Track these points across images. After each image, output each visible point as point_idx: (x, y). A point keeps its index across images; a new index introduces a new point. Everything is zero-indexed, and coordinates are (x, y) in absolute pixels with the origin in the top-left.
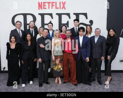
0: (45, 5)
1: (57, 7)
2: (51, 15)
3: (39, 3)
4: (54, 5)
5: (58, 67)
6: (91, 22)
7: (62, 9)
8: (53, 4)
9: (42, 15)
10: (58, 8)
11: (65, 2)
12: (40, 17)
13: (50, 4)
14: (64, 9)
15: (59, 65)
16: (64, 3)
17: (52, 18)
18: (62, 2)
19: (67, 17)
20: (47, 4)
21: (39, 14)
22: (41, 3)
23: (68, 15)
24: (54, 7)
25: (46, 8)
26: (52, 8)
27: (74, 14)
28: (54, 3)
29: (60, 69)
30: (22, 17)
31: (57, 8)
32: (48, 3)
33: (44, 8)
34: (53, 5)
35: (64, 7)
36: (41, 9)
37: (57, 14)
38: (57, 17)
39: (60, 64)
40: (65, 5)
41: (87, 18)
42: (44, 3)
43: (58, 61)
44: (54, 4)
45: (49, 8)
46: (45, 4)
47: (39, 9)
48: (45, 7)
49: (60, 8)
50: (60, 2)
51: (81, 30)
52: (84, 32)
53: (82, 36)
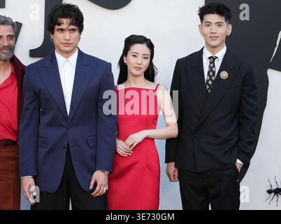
51: (65, 22)
52: (81, 29)
53: (72, 52)
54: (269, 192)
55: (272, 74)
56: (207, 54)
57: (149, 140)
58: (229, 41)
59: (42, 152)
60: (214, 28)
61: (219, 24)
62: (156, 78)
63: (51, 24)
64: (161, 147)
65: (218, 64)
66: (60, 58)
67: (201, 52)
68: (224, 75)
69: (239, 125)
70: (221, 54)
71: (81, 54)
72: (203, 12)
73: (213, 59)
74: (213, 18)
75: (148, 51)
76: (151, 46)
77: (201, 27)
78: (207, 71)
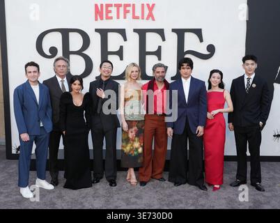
0: (110, 12)
1: (136, 15)
2: (122, 32)
3: (96, 6)
4: (128, 11)
5: (132, 146)
6: (211, 48)
7: (147, 19)
8: (128, 8)
9: (104, 33)
10: (138, 18)
11: (153, 5)
13: (122, 9)
14: (151, 18)
15: (134, 141)
16: (151, 5)
17: (125, 40)
18: (148, 5)
19: (157, 37)
20: (114, 9)
21: (97, 30)
22: (102, 5)
23: (161, 32)
24: (130, 15)
25: (111, 18)
26: (125, 17)
27: (174, 30)
28: (129, 5)
29: (137, 149)
30: (59, 36)
31: (135, 17)
32: (116, 5)
33: (108, 18)
34: (126, 12)
35: (151, 16)
36: (102, 19)
37: (135, 30)
38: (137, 36)
39: (137, 139)
40: (154, 13)
41: (201, 41)
42: (108, 6)
43: (134, 133)
44: (130, 9)
45: (118, 17)
46: (110, 9)
47: (96, 19)
48: (110, 15)
49: (143, 18)
50: (143, 5)
51: (185, 65)
52: (192, 68)
53: (188, 77)
54: (274, 136)
56: (246, 77)
57: (221, 113)
58: (256, 71)
60: (250, 66)
61: (252, 64)
62: (225, 87)
63: (180, 66)
64: (226, 116)
65: (251, 81)
66: (183, 80)
67: (243, 76)
68: (254, 85)
69: (261, 107)
70: (252, 77)
71: (192, 78)
73: (249, 79)
74: (250, 62)
76: (221, 74)
77: (243, 66)
78: (246, 83)
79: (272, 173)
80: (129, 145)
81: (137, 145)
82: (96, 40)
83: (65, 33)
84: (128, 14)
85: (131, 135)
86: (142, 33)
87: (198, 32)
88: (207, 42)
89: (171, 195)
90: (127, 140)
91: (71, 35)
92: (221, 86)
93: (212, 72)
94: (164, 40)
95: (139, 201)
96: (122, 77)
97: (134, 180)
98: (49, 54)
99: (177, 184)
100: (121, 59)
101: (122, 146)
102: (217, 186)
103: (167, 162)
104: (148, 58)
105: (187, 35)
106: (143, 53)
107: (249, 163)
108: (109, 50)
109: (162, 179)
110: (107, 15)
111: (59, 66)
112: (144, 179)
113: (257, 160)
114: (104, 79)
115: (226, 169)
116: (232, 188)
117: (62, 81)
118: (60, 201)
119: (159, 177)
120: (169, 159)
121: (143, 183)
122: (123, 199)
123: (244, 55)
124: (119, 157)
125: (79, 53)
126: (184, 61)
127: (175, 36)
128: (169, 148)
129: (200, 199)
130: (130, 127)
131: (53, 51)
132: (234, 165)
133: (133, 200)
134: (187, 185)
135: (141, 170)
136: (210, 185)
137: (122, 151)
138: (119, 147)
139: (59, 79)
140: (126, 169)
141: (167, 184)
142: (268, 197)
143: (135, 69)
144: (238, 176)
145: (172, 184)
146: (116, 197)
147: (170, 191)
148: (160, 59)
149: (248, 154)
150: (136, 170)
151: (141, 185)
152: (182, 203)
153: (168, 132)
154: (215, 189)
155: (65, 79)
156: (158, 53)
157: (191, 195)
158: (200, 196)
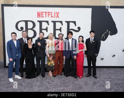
0: (43, 15)
2: (47, 22)
3: (38, 12)
4: (50, 15)
6: (79, 28)
7: (56, 17)
8: (49, 13)
9: (41, 22)
10: (53, 17)
11: (59, 13)
12: (38, 23)
13: (47, 14)
14: (58, 17)
15: (51, 61)
16: (58, 13)
17: (48, 25)
18: (57, 12)
19: (60, 24)
20: (44, 14)
21: (38, 21)
22: (40, 12)
23: (61, 22)
24: (50, 16)
25: (43, 17)
26: (48, 17)
27: (66, 22)
28: (50, 12)
29: (53, 64)
30: (24, 23)
31: (52, 17)
32: (45, 12)
34: (49, 15)
35: (58, 16)
36: (40, 17)
37: (52, 21)
38: (52, 23)
39: (52, 60)
40: (59, 15)
41: (76, 25)
44: (50, 14)
45: (46, 17)
46: (43, 13)
47: (38, 17)
48: (43, 16)
50: (55, 13)
51: (70, 34)
52: (72, 35)
53: (71, 38)
54: (101, 59)
55: (101, 41)
56: (91, 38)
57: (82, 51)
58: (94, 36)
59: (67, 53)
64: (84, 52)
65: (93, 40)
68: (94, 41)
69: (96, 49)
70: (93, 38)
72: (90, 32)
73: (92, 39)
74: (92, 33)
75: (82, 38)
76: (83, 37)
77: (90, 34)
78: (91, 41)
79: (100, 72)
80: (50, 63)
81: (52, 62)
82: (37, 24)
83: (26, 22)
84: (49, 16)
85: (51, 59)
86: (54, 22)
87: (75, 22)
88: (78, 26)
89: (64, 80)
90: (49, 61)
91: (29, 23)
92: (83, 41)
93: (80, 36)
94: (62, 25)
95: (53, 83)
96: (47, 38)
97: (51, 75)
98: (20, 29)
99: (67, 76)
100: (47, 31)
101: (47, 63)
102: (81, 77)
103: (63, 69)
104: (57, 31)
105: (71, 23)
106: (55, 30)
107: (92, 69)
108: (42, 28)
109: (62, 75)
110: (42, 16)
111: (24, 34)
112: (55, 75)
113: (95, 67)
114: (41, 39)
115: (84, 71)
116: (86, 77)
117: (25, 39)
118: (24, 83)
119: (60, 74)
120: (64, 67)
121: (54, 76)
122: (47, 82)
123: (90, 31)
124: (46, 67)
125: (32, 29)
126: (69, 32)
127: (66, 24)
128: (64, 63)
129: (75, 82)
130: (50, 56)
131: (22, 28)
132: (87, 69)
133: (51, 82)
134: (70, 76)
135: (54, 72)
136: (78, 76)
137: (47, 65)
138: (46, 63)
139: (24, 39)
140: (49, 71)
141: (63, 76)
142: (99, 81)
143: (52, 35)
144: (88, 73)
145: (65, 76)
146: (44, 81)
147: (64, 79)
148: (61, 32)
149: (92, 65)
150: (52, 71)
151: (54, 77)
152: (68, 83)
153: (64, 58)
154: (80, 78)
155: (26, 38)
156: (60, 30)
157: (72, 80)
158: (75, 81)
